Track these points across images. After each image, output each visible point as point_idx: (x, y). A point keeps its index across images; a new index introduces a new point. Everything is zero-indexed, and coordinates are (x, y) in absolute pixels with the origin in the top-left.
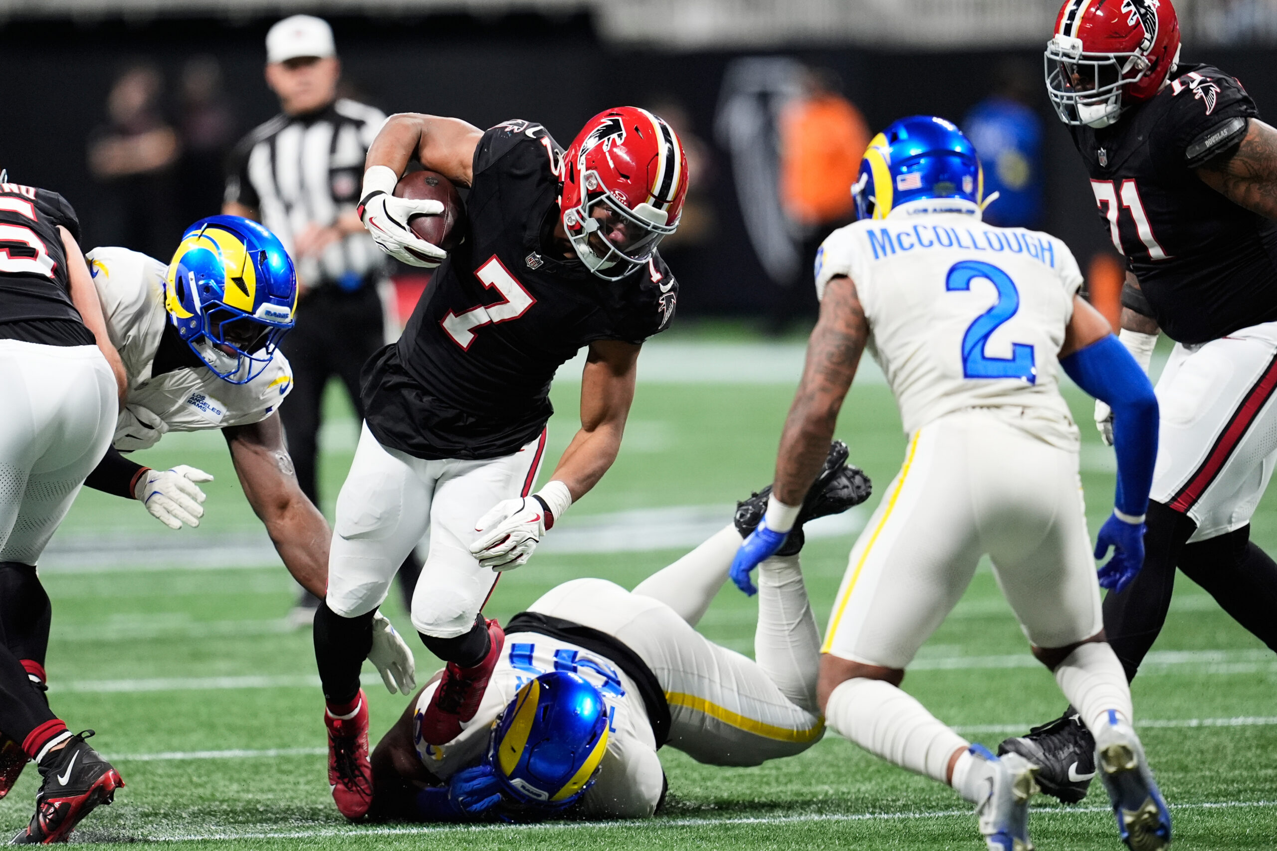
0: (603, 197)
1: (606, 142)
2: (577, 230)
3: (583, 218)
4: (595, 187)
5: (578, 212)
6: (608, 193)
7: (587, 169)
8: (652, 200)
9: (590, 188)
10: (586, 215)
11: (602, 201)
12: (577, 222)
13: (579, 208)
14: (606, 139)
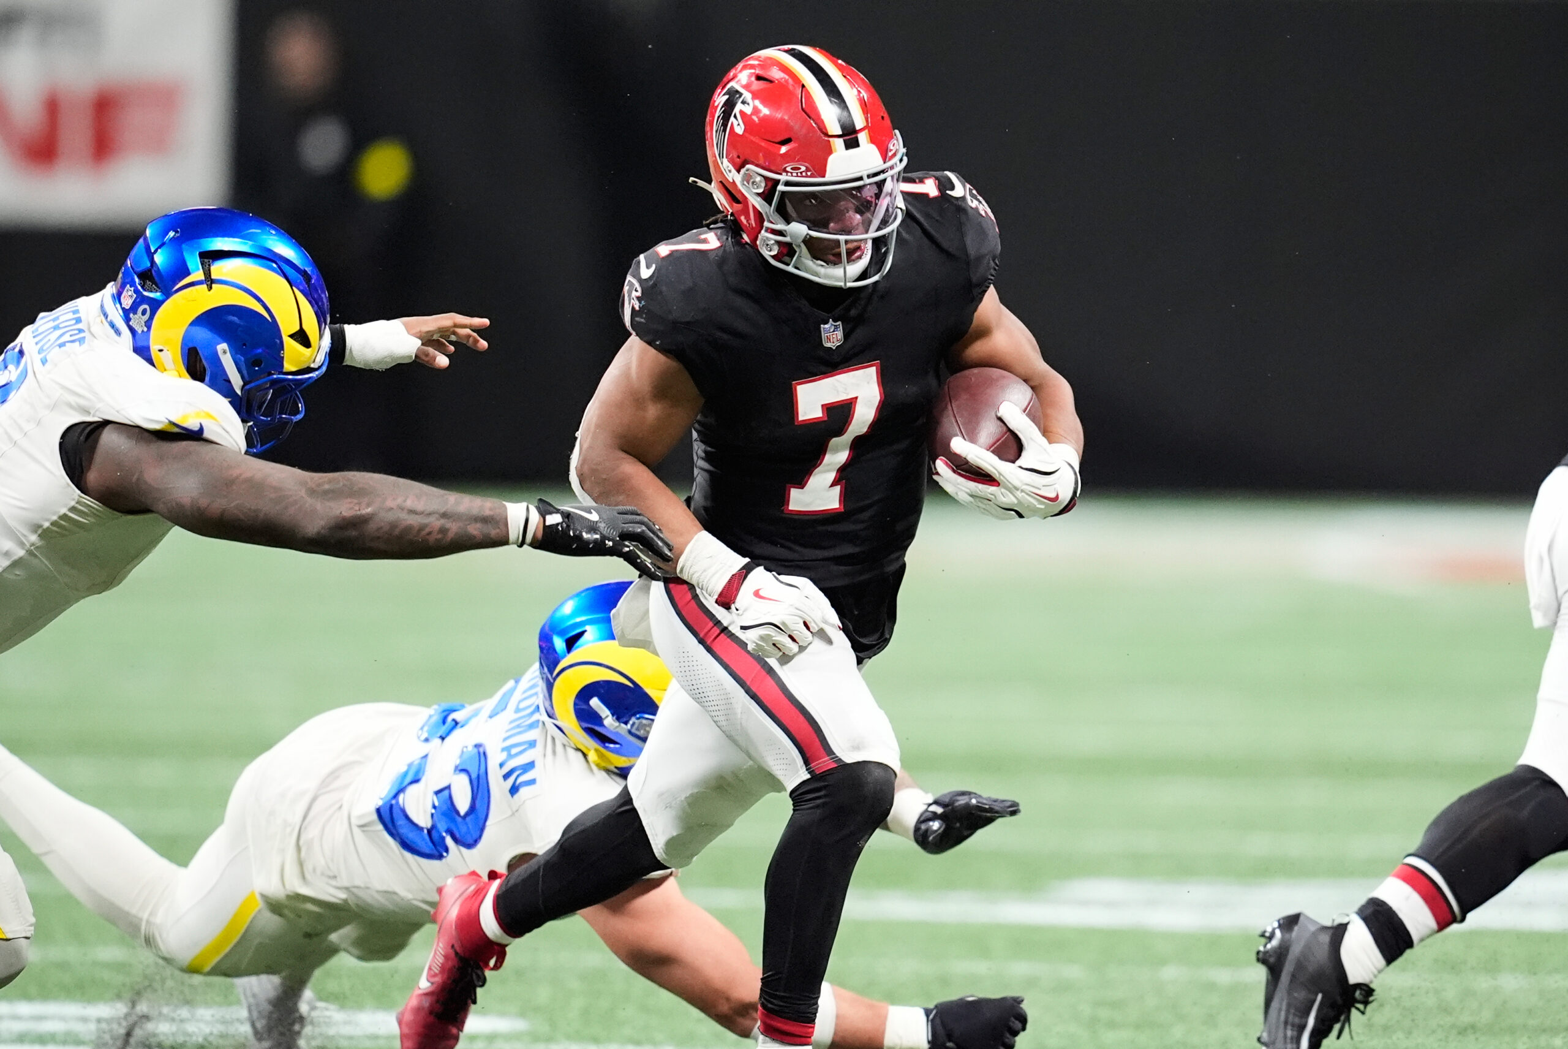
0: (781, 188)
1: (735, 123)
2: (787, 251)
3: (780, 233)
4: (763, 185)
5: (768, 230)
6: (783, 178)
7: (738, 171)
8: (838, 144)
9: (761, 191)
10: (780, 226)
11: (783, 193)
12: (778, 243)
13: (766, 224)
14: (732, 119)
